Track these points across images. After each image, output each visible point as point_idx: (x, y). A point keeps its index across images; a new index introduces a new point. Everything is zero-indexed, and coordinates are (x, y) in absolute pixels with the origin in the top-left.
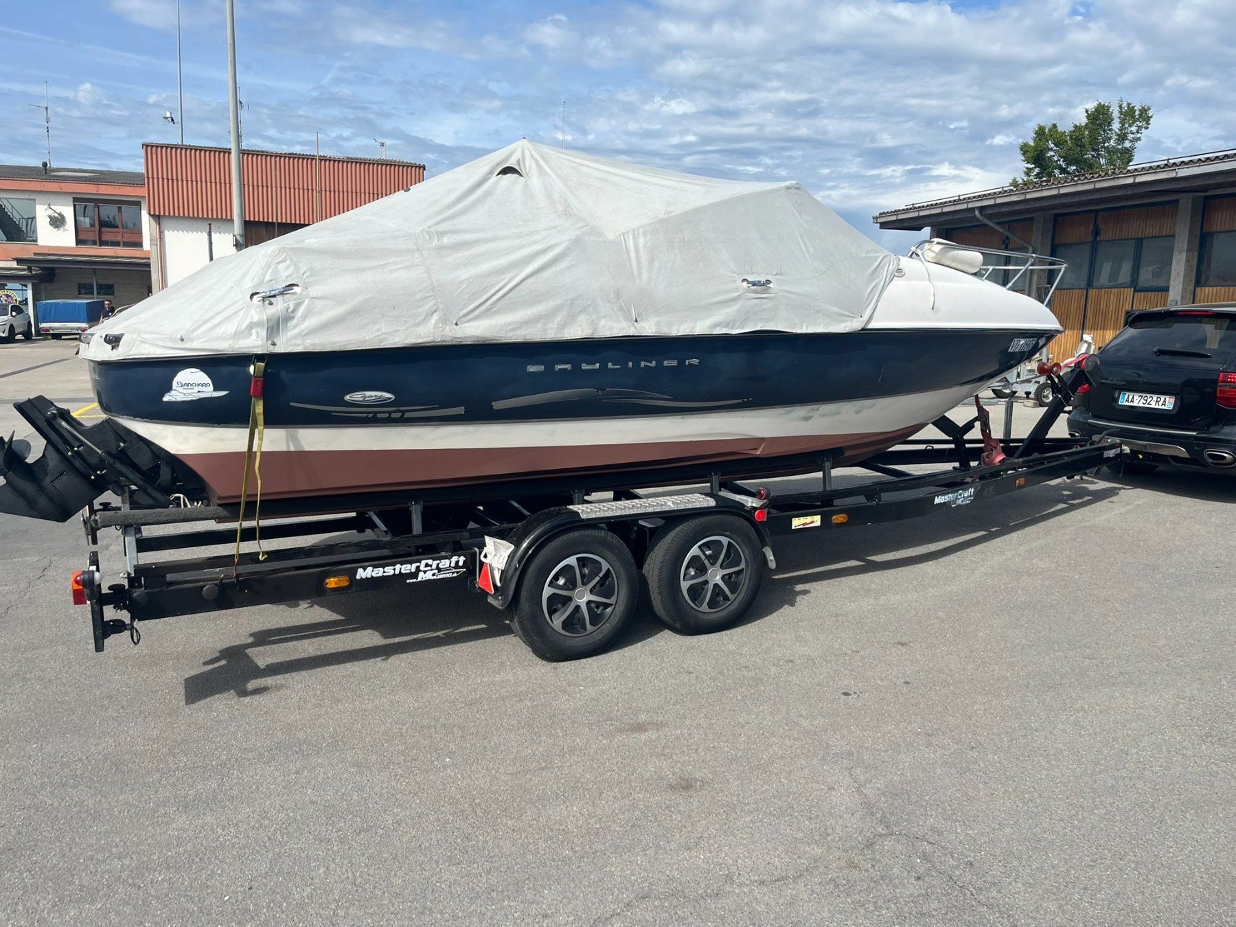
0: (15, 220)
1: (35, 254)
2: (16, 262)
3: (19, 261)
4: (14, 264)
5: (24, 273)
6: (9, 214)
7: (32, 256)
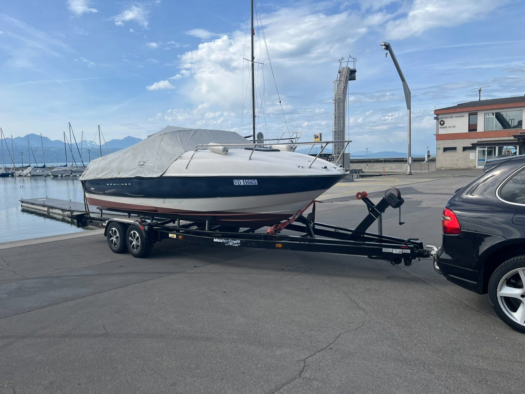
0: (507, 120)
1: (521, 133)
2: (513, 137)
3: (515, 136)
4: (512, 138)
5: (516, 141)
6: (505, 118)
7: (520, 134)
